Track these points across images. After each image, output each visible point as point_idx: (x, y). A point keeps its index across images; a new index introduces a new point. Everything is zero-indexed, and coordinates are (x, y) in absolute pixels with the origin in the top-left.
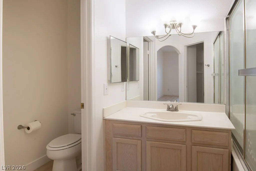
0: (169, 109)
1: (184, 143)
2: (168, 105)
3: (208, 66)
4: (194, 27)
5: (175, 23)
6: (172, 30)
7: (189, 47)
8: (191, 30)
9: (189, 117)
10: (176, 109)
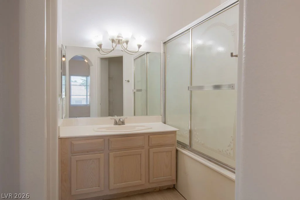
0: (116, 123)
1: (142, 147)
2: (115, 120)
3: (128, 81)
4: (139, 46)
5: (121, 38)
6: (117, 45)
7: (102, 59)
8: (137, 49)
9: (137, 128)
10: (123, 123)
